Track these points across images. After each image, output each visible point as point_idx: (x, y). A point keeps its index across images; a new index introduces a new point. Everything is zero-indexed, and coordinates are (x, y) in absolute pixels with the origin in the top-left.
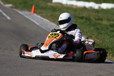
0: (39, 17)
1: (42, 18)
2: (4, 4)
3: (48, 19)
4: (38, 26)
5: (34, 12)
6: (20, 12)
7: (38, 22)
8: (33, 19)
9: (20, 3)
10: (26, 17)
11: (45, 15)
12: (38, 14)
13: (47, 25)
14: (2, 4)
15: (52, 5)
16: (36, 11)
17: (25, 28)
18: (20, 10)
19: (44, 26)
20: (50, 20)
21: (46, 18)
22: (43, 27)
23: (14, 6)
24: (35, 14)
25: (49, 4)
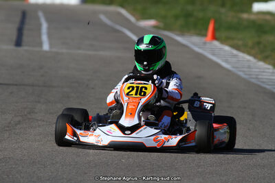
0: (227, 48)
1: (235, 52)
2: (138, 19)
3: (249, 54)
4: (228, 71)
5: (214, 38)
6: (179, 39)
7: (226, 61)
8: (214, 54)
9: (176, 17)
10: (196, 49)
11: (240, 43)
12: (223, 41)
13: (249, 67)
14: (132, 19)
15: (252, 17)
16: (217, 35)
17: (199, 77)
18: (178, 35)
19: (244, 71)
20: (255, 57)
21: (243, 52)
22: (241, 74)
23: (161, 25)
24: (216, 43)
25: (245, 16)
